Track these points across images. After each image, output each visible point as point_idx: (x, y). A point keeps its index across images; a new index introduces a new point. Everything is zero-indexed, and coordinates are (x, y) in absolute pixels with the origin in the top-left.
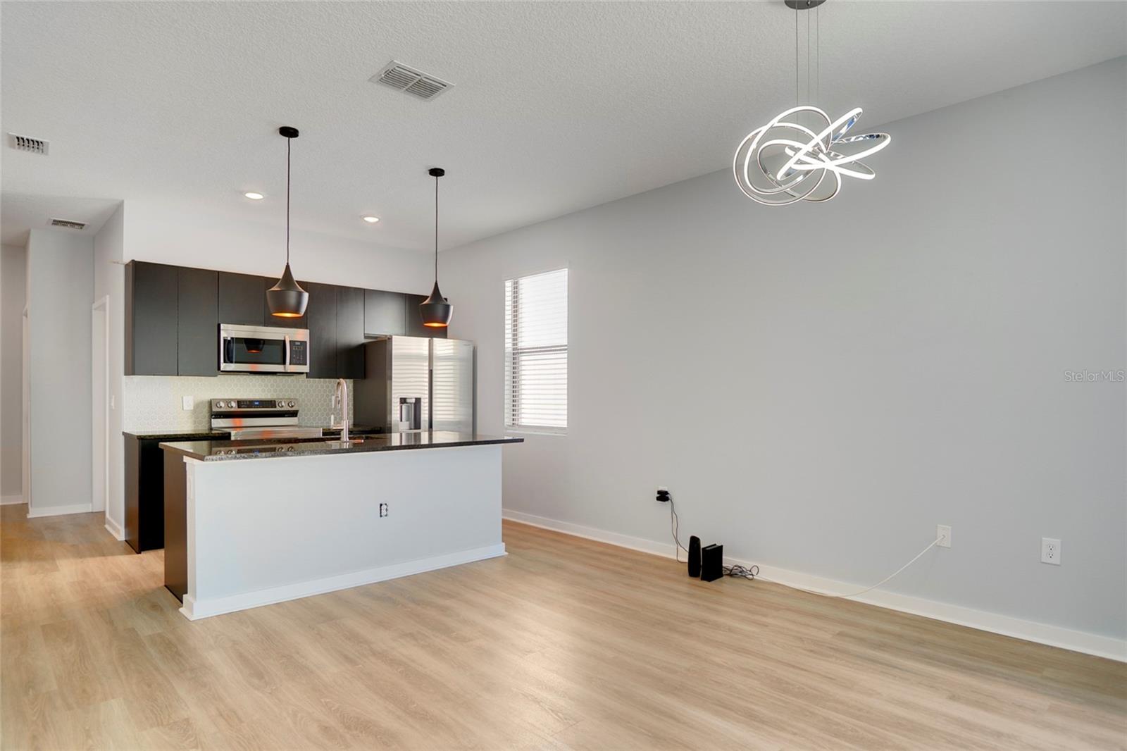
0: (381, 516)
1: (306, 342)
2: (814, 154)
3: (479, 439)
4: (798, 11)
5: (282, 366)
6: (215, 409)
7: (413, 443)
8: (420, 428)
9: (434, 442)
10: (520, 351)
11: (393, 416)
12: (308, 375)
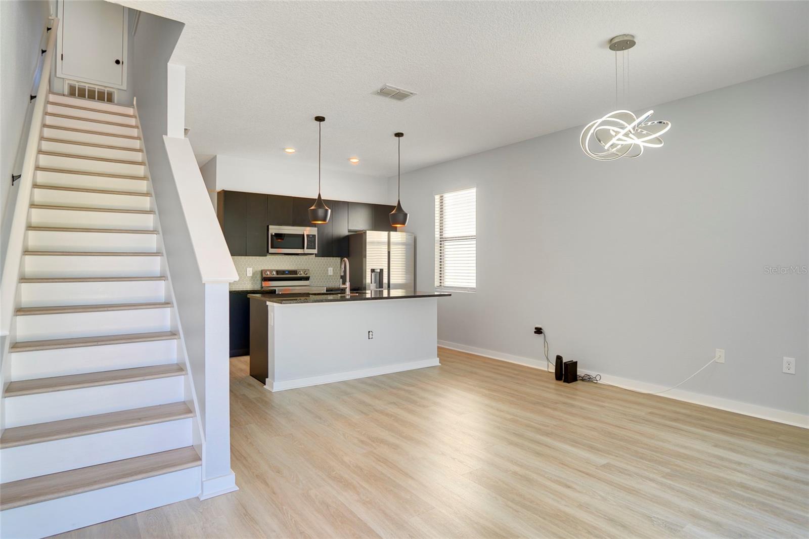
0: (369, 338)
1: (315, 235)
2: (626, 135)
3: (418, 294)
4: (617, 52)
5: (302, 250)
6: (264, 276)
7: (378, 296)
8: (382, 288)
9: (391, 295)
10: (444, 239)
11: (367, 280)
12: (316, 255)
